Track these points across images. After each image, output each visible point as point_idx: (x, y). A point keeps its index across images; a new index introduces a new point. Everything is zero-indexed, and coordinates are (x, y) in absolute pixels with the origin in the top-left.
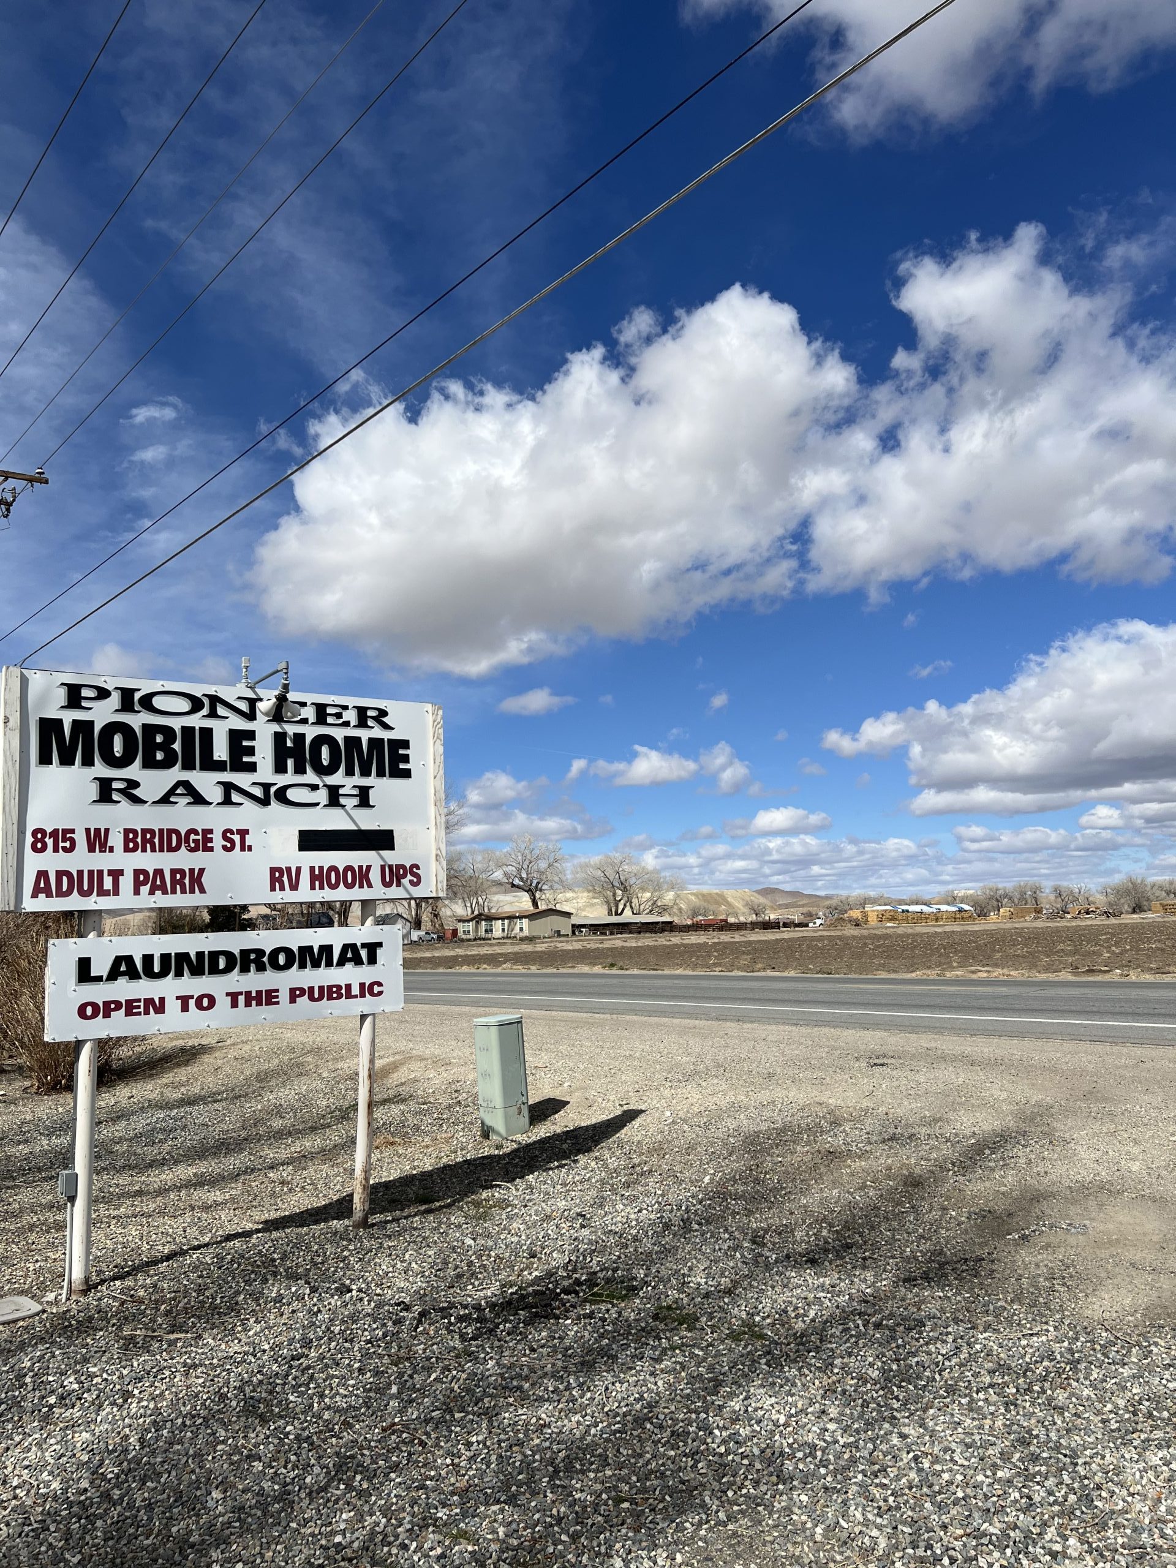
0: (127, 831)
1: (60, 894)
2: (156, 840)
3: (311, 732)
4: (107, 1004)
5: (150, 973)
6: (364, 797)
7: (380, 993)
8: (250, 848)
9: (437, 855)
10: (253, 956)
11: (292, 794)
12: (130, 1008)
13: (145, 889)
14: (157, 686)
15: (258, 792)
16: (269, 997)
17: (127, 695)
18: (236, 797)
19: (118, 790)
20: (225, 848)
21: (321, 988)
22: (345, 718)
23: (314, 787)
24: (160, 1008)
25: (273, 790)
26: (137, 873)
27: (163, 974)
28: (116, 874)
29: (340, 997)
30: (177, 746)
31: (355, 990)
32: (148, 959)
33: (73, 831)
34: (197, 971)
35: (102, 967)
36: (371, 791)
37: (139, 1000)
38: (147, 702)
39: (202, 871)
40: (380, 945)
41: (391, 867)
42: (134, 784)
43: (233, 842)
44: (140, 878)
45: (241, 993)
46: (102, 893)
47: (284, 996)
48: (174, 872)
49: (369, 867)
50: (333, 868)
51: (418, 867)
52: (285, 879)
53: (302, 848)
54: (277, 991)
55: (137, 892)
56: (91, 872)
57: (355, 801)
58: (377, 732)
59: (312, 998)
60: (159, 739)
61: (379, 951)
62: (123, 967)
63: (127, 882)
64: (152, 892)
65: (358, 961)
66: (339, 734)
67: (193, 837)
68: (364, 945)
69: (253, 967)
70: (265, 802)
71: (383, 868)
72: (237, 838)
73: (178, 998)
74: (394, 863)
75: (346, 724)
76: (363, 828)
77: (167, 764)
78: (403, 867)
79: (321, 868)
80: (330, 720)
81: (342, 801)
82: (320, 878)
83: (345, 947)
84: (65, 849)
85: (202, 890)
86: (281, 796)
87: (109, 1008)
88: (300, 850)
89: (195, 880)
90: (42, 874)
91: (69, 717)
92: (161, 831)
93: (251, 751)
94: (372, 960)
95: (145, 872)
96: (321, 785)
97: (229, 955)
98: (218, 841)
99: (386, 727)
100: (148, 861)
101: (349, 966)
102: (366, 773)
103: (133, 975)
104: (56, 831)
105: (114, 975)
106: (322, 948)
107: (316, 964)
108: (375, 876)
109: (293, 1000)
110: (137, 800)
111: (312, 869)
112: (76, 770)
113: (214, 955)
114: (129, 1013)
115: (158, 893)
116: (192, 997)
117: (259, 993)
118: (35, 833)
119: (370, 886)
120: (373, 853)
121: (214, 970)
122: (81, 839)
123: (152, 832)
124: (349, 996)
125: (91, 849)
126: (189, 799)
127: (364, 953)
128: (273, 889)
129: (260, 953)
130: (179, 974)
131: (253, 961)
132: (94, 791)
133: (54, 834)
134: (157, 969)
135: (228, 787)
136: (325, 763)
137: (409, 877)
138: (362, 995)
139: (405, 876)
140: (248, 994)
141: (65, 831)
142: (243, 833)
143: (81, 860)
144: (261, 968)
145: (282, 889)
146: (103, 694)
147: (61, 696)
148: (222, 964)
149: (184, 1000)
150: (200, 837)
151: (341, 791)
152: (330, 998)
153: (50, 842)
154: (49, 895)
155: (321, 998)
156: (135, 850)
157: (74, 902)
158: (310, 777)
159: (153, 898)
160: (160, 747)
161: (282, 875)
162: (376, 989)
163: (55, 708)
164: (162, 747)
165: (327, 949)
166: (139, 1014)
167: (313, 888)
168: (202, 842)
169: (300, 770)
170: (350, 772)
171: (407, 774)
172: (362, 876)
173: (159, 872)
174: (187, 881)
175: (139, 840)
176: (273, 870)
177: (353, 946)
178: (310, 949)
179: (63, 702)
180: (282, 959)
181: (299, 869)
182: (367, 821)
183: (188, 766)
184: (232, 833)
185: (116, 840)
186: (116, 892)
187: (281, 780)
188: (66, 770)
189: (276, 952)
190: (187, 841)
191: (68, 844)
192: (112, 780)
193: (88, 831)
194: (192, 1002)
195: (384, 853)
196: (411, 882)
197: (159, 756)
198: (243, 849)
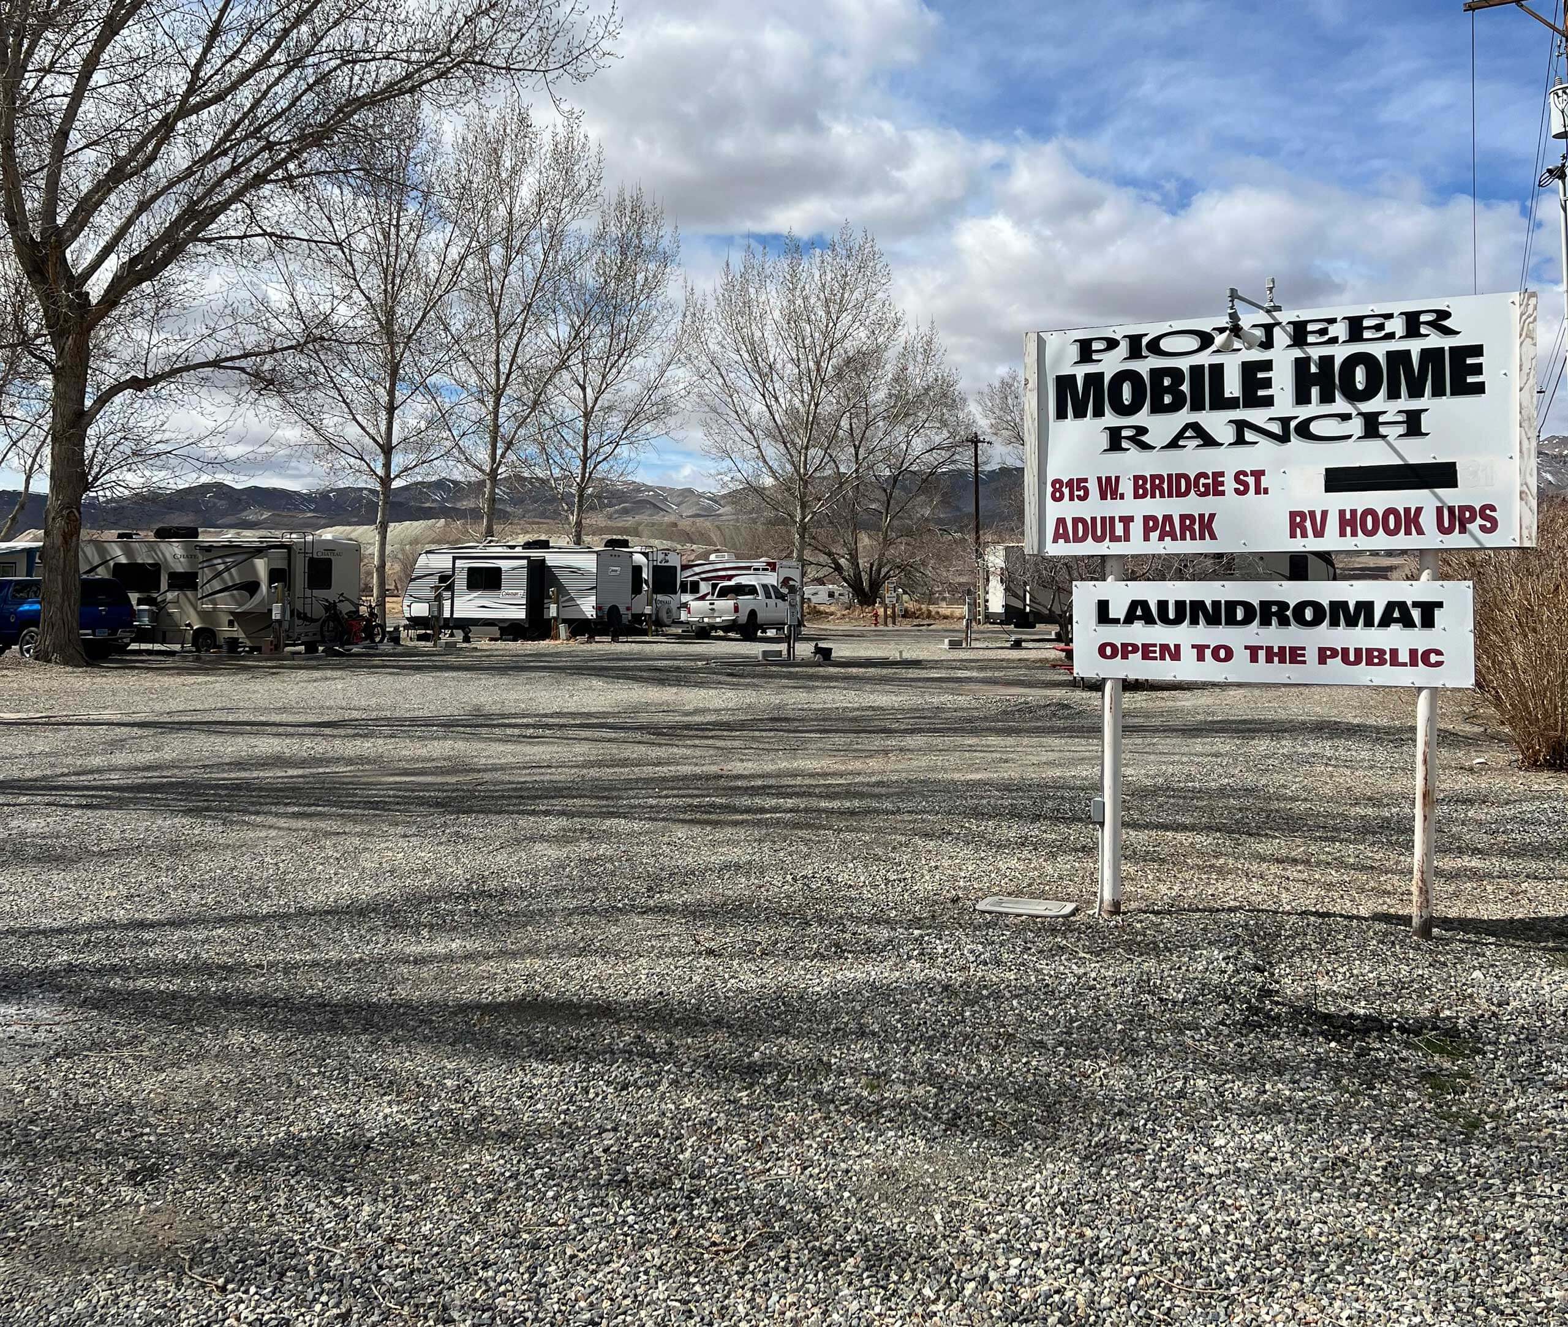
0: (1136, 478)
1: (1077, 540)
2: (1165, 486)
3: (1340, 353)
4: (1124, 646)
5: (1165, 619)
6: (1413, 424)
7: (1439, 664)
8: (1266, 491)
9: (1521, 493)
10: (1274, 609)
11: (1315, 428)
12: (1147, 651)
13: (1155, 535)
14: (1164, 328)
15: (1276, 428)
16: (1294, 655)
17: (1135, 341)
18: (1249, 436)
19: (1127, 438)
20: (1237, 491)
21: (1358, 651)
22: (1388, 329)
23: (1346, 417)
24: (1176, 655)
25: (1293, 424)
26: (1146, 519)
27: (1178, 621)
28: (1127, 520)
29: (1382, 662)
30: (1185, 388)
31: (1404, 657)
32: (1163, 605)
33: (1086, 480)
34: (1213, 620)
35: (1118, 610)
36: (1423, 416)
37: (1155, 645)
38: (1154, 347)
39: (1212, 516)
40: (1440, 605)
41: (1451, 510)
42: (1143, 431)
43: (1246, 485)
44: (1150, 524)
45: (1261, 648)
46: (1114, 539)
47: (1312, 655)
48: (1183, 518)
49: (1419, 510)
50: (1369, 512)
51: (1493, 508)
52: (1308, 524)
53: (1329, 488)
54: (1304, 649)
55: (1146, 538)
56: (1103, 519)
57: (1401, 429)
58: (1434, 340)
59: (1346, 660)
60: (1167, 382)
61: (1437, 612)
62: (1139, 611)
63: (1136, 528)
64: (1161, 539)
65: (1408, 623)
66: (1379, 351)
67: (1202, 481)
68: (1416, 604)
69: (1274, 621)
70: (1284, 438)
71: (1439, 510)
72: (1251, 480)
73: (1193, 646)
74: (1456, 503)
75: (1391, 336)
76: (1412, 461)
77: (1175, 407)
78: (1471, 509)
79: (1354, 512)
80: (1367, 335)
81: (1383, 430)
82: (1352, 523)
83: (1390, 606)
84: (1080, 498)
85: (1213, 537)
86: (1303, 430)
87: (1127, 650)
88: (1327, 490)
89: (1205, 526)
90: (1061, 521)
91: (1081, 372)
92: (1170, 476)
93: (1267, 383)
94: (1428, 622)
95: (1154, 518)
96: (1354, 413)
97: (1247, 606)
98: (1230, 485)
99: (1448, 332)
100: (1157, 506)
101: (1395, 628)
102: (1416, 392)
103: (1149, 620)
104: (1071, 480)
105: (1130, 618)
106: (1359, 605)
107: (1352, 622)
108: (1428, 520)
109: (1322, 660)
110: (1145, 446)
111: (1342, 513)
112: (1089, 420)
113: (1231, 606)
114: (1145, 657)
115: (1168, 539)
116: (1208, 647)
117: (1282, 649)
118: (1053, 484)
119: (1420, 532)
120: (1425, 492)
121: (1231, 621)
122: (1093, 487)
123: (1161, 477)
124: (1395, 662)
125: (1103, 497)
126: (1199, 442)
127: (1416, 614)
128: (1293, 535)
129: (1283, 606)
130: (1194, 621)
131: (1274, 614)
132: (1104, 441)
133: (1070, 483)
134: (1171, 615)
135: (1241, 426)
136: (1360, 387)
137: (1479, 521)
138: (1413, 663)
139: (1472, 519)
140: (1269, 649)
141: (1079, 481)
142: (1258, 474)
143: (1094, 508)
144: (1284, 622)
145: (1304, 535)
146: (1112, 344)
147: (1074, 352)
148: (1240, 614)
149: (1200, 650)
150: (1210, 481)
151: (1381, 419)
152: (1369, 663)
153: (1066, 491)
154: (1067, 541)
155: (1358, 661)
156: (1144, 496)
157: (1090, 548)
158: (1341, 405)
159: (1162, 544)
160: (1168, 390)
161: (1304, 520)
162: (1433, 658)
163: (1069, 365)
164: (1171, 390)
165: (1366, 608)
166: (1155, 658)
167: (1343, 534)
168: (1213, 486)
169: (1327, 398)
170: (1394, 394)
171: (1479, 389)
172: (1411, 521)
173: (1168, 518)
174: (1196, 527)
175: (1148, 486)
176: (1293, 515)
177: (1402, 605)
178: (1345, 604)
179: (1076, 358)
180: (1309, 614)
181: (1324, 514)
182: (1416, 452)
183: (1197, 406)
184: (1245, 474)
185: (1126, 487)
186: (1127, 538)
187: (1303, 412)
188: (1080, 422)
189: (1301, 607)
190: (1197, 485)
191: (1081, 493)
192: (1121, 428)
193: (1099, 479)
194: (1208, 653)
195: (1440, 491)
196: (1483, 528)
197: (1167, 399)
198: (1257, 492)
